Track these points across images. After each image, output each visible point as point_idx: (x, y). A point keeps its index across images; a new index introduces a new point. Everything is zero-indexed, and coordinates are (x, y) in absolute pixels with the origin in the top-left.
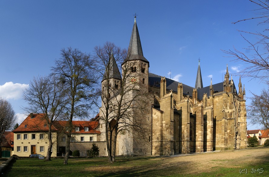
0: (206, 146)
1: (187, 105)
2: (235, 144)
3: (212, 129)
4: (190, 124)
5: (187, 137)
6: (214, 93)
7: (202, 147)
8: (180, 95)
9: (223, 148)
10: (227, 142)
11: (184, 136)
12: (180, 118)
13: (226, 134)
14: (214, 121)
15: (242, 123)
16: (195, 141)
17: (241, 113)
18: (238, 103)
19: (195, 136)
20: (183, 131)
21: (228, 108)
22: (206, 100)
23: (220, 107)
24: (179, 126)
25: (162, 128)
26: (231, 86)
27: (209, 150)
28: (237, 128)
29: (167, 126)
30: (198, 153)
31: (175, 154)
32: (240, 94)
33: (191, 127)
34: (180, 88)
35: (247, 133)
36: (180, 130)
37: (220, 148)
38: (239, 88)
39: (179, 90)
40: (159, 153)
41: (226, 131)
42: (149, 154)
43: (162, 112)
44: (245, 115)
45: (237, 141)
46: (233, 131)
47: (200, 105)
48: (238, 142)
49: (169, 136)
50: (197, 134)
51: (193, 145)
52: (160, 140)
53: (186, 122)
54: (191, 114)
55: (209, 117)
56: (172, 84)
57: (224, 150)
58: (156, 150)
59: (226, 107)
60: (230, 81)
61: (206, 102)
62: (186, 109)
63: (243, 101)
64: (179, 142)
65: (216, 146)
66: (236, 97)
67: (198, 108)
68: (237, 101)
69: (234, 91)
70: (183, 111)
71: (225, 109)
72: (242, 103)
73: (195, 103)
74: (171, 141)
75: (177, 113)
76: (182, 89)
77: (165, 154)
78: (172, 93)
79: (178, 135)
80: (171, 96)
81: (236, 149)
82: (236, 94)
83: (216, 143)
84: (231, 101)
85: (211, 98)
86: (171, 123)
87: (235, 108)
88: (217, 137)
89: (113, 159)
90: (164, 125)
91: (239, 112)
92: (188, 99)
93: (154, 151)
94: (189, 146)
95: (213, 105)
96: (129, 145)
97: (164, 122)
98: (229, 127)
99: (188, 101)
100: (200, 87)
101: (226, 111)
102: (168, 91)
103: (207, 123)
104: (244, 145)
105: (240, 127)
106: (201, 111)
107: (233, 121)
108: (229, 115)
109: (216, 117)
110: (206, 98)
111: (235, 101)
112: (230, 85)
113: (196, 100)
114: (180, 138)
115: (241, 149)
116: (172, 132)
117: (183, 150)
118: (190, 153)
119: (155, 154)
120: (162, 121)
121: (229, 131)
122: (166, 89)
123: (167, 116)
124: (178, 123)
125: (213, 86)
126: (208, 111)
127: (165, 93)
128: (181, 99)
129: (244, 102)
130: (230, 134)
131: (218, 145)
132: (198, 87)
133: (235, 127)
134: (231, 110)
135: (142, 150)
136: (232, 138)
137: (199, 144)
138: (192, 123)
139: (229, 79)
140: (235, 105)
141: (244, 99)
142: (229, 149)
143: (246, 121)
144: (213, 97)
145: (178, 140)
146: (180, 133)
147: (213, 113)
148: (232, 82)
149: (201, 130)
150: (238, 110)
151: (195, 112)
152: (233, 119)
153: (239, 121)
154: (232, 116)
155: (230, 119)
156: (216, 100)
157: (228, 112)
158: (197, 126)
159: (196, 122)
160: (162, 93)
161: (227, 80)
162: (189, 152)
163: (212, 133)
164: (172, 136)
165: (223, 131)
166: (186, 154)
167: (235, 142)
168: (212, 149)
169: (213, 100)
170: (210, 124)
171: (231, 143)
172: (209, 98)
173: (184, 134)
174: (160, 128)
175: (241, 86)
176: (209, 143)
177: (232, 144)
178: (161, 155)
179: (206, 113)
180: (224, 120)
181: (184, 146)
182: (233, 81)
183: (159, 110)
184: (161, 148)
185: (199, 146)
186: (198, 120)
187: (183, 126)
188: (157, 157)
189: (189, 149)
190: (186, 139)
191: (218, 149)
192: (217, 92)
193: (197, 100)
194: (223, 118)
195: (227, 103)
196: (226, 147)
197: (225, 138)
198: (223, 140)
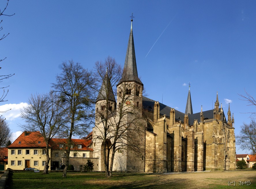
0: (197, 166)
1: (179, 129)
2: (225, 165)
3: (203, 151)
4: (182, 146)
5: (179, 157)
6: (204, 120)
7: (193, 167)
8: (172, 120)
9: (213, 168)
10: (217, 164)
11: (176, 157)
12: (172, 141)
13: (216, 157)
14: (205, 145)
15: (231, 148)
16: (186, 162)
17: (230, 139)
18: (228, 130)
19: (186, 157)
20: (176, 152)
21: (218, 134)
22: (196, 125)
23: (210, 133)
24: (171, 148)
25: (156, 149)
26: (221, 114)
27: (200, 169)
28: (226, 152)
29: (160, 147)
30: (190, 172)
31: (167, 172)
32: (229, 122)
33: (182, 149)
34: (172, 113)
35: (236, 157)
36: (172, 151)
37: (210, 168)
38: (228, 116)
39: (171, 115)
40: (152, 170)
41: (215, 154)
42: (142, 171)
43: (155, 135)
44: (234, 141)
45: (226, 164)
46: (223, 154)
47: (191, 130)
48: (228, 164)
49: (161, 155)
50: (188, 155)
51: (184, 165)
52: (153, 159)
53: (178, 144)
54: (182, 137)
55: (200, 141)
56: (164, 109)
57: (214, 171)
58: (149, 168)
59: (216, 133)
60: (220, 109)
61: (196, 128)
62: (179, 133)
63: (232, 128)
64: (171, 162)
65: (206, 167)
66: (225, 124)
67: (189, 133)
68: (226, 128)
69: (223, 118)
70: (175, 134)
71: (215, 135)
72: (231, 130)
73: (186, 128)
74: (164, 161)
75: (170, 137)
76: (174, 114)
77: (158, 172)
78: (165, 117)
79: (171, 156)
80: (165, 121)
81: (225, 170)
82: (226, 122)
83: (206, 164)
84: (221, 128)
85: (201, 124)
86: (164, 144)
87: (224, 134)
88: (208, 159)
89: (110, 174)
90: (157, 146)
91: (228, 138)
92: (181, 124)
93: (147, 169)
94: (181, 166)
95: (204, 130)
96: (123, 162)
97: (157, 143)
98: (219, 150)
99: (180, 126)
100: (190, 113)
101: (216, 137)
102: (161, 116)
103: (198, 146)
104: (234, 167)
105: (229, 151)
106: (192, 136)
107: (223, 146)
108: (219, 140)
109: (206, 141)
110: (196, 124)
111: (224, 128)
112: (219, 113)
113: (187, 125)
114: (172, 158)
115: (230, 170)
116: (165, 152)
117: (175, 169)
118: (182, 172)
119: (148, 171)
120: (156, 142)
121: (219, 154)
122: (159, 113)
123: (160, 138)
124: (170, 145)
125: (203, 112)
126: (198, 136)
127: (159, 117)
128: (173, 124)
129: (233, 130)
130: (220, 157)
131: (208, 166)
132: (188, 112)
133: (225, 151)
134: (220, 136)
135: (136, 168)
136: (222, 160)
137: (190, 164)
138: (183, 146)
139: (219, 107)
140: (224, 131)
141: (233, 126)
142: (219, 170)
143: (235, 146)
144: (204, 123)
145: (170, 160)
146: (172, 154)
147: (204, 138)
148: (222, 111)
149: (192, 152)
150: (227, 136)
151: (187, 136)
152: (222, 144)
153: (228, 146)
154: (221, 142)
155: (220, 144)
156: (206, 126)
157: (218, 138)
158: (188, 148)
159: (187, 145)
160: (155, 118)
161: (217, 108)
162: (181, 170)
163: (203, 155)
164: (166, 156)
165: (214, 154)
166: (178, 173)
167: (225, 164)
168: (203, 169)
169: (203, 126)
170: (200, 147)
171: (221, 165)
172: (199, 124)
173: (176, 155)
174: (153, 148)
175: (230, 115)
176: (200, 164)
177: (222, 166)
178: (154, 172)
179: (197, 137)
180: (214, 144)
181: (177, 165)
182: (222, 109)
183: (153, 133)
184: (154, 167)
185: (191, 166)
186: (189, 143)
187: (175, 148)
188: (150, 174)
189: (181, 168)
190: (178, 159)
191: (208, 169)
192: (208, 119)
193: (189, 126)
194: (213, 142)
195: (217, 129)
196: (216, 168)
197: (215, 160)
198: (213, 161)
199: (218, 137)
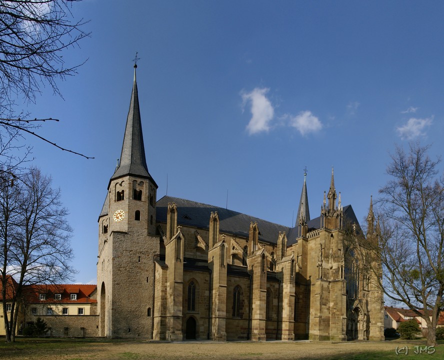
3: (293, 298)
9: (317, 336)
10: (328, 325)
13: (326, 311)
16: (249, 320)
19: (250, 309)
27: (286, 337)
41: (324, 304)
42: (146, 336)
46: (340, 304)
47: (259, 252)
50: (254, 306)
51: (246, 326)
55: (286, 277)
57: (318, 340)
59: (326, 257)
67: (256, 260)
81: (346, 339)
84: (337, 246)
93: (155, 333)
98: (332, 296)
101: (326, 266)
103: (284, 287)
107: (340, 285)
108: (333, 273)
119: (156, 337)
121: (333, 304)
130: (335, 311)
133: (345, 297)
134: (335, 263)
135: (132, 330)
136: (338, 317)
138: (244, 286)
142: (332, 339)
148: (340, 208)
151: (253, 267)
152: (339, 281)
154: (337, 276)
155: (335, 281)
157: (331, 268)
158: (254, 291)
159: (253, 284)
161: (330, 204)
163: (293, 306)
167: (344, 327)
168: (293, 336)
170: (287, 289)
171: (335, 328)
177: (337, 330)
180: (319, 283)
186: (256, 280)
194: (318, 279)
195: (328, 249)
196: (325, 334)
197: (320, 317)
199: (330, 265)
